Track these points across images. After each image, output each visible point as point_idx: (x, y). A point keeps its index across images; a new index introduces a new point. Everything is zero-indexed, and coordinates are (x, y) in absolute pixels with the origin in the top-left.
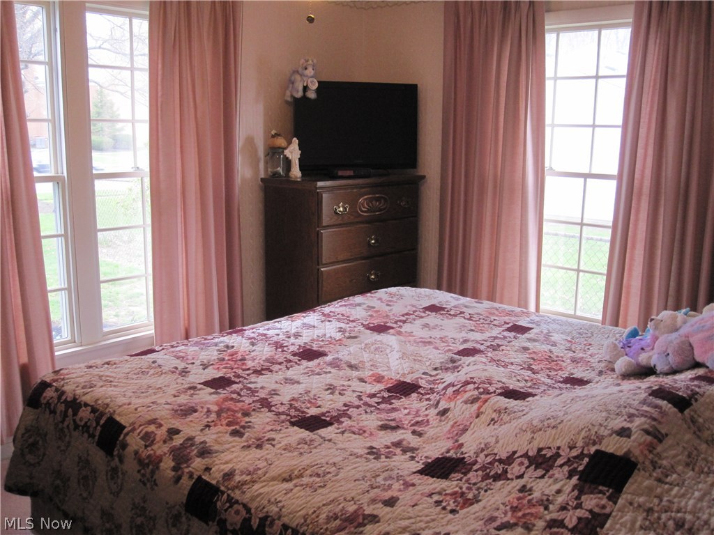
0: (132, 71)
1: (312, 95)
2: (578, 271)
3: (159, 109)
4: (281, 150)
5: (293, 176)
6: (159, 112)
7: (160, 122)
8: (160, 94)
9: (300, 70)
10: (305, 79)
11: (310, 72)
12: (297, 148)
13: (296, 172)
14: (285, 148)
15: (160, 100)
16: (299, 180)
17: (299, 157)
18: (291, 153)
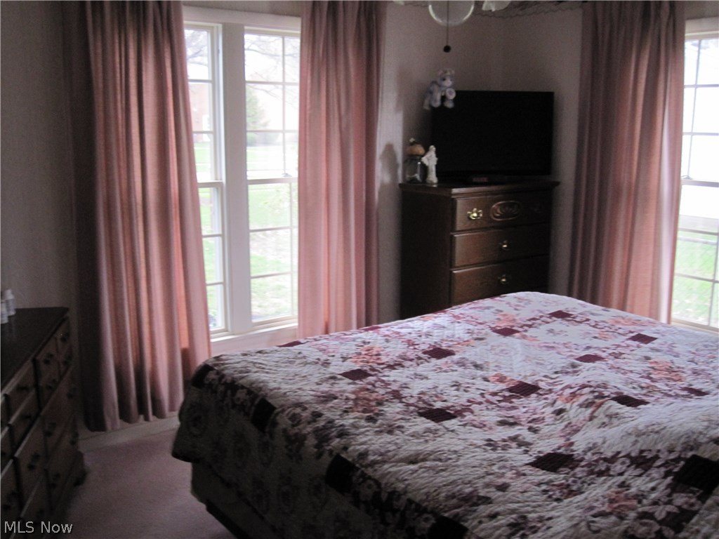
1: (450, 105)
2: (714, 281)
4: (418, 157)
5: (430, 182)
6: (308, 124)
7: (308, 133)
8: (308, 107)
9: (438, 81)
10: (443, 89)
11: (448, 83)
12: (434, 155)
13: (433, 178)
14: (423, 156)
15: (308, 112)
16: (435, 186)
17: (435, 163)
18: (428, 160)
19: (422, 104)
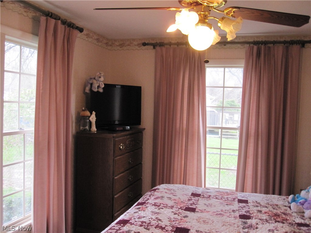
0: (20, 74)
1: (101, 90)
2: (220, 169)
3: (41, 96)
4: (88, 118)
5: (93, 131)
6: (40, 98)
7: (40, 104)
8: (41, 88)
9: (96, 78)
10: (98, 82)
11: (102, 79)
12: (95, 116)
13: (94, 128)
14: (89, 117)
16: (95, 132)
17: (95, 120)
18: (92, 119)
19: (84, 89)
